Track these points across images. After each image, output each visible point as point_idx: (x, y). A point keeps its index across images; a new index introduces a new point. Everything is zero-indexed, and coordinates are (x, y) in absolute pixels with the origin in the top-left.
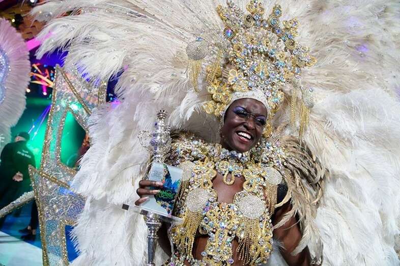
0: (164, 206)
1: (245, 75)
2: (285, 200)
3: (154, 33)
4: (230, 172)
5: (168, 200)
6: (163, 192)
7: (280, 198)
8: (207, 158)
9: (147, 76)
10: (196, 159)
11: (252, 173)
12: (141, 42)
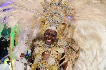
0: (26, 60)
1: (50, 22)
2: (63, 58)
3: (26, 13)
4: (47, 51)
5: (27, 58)
6: (26, 56)
7: (62, 56)
8: (43, 46)
9: (24, 26)
10: (40, 47)
11: (54, 51)
12: (22, 16)
